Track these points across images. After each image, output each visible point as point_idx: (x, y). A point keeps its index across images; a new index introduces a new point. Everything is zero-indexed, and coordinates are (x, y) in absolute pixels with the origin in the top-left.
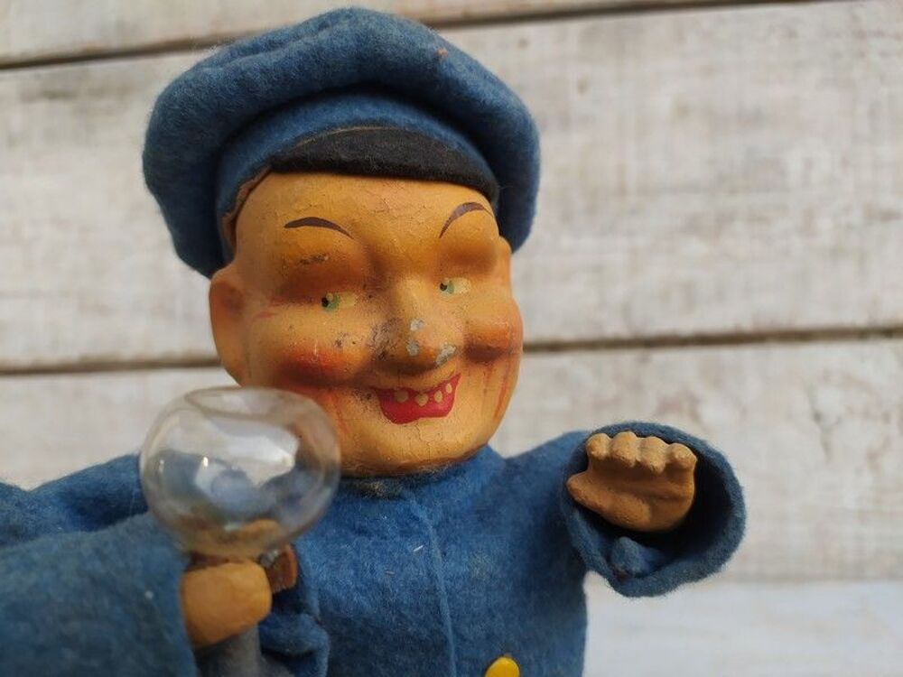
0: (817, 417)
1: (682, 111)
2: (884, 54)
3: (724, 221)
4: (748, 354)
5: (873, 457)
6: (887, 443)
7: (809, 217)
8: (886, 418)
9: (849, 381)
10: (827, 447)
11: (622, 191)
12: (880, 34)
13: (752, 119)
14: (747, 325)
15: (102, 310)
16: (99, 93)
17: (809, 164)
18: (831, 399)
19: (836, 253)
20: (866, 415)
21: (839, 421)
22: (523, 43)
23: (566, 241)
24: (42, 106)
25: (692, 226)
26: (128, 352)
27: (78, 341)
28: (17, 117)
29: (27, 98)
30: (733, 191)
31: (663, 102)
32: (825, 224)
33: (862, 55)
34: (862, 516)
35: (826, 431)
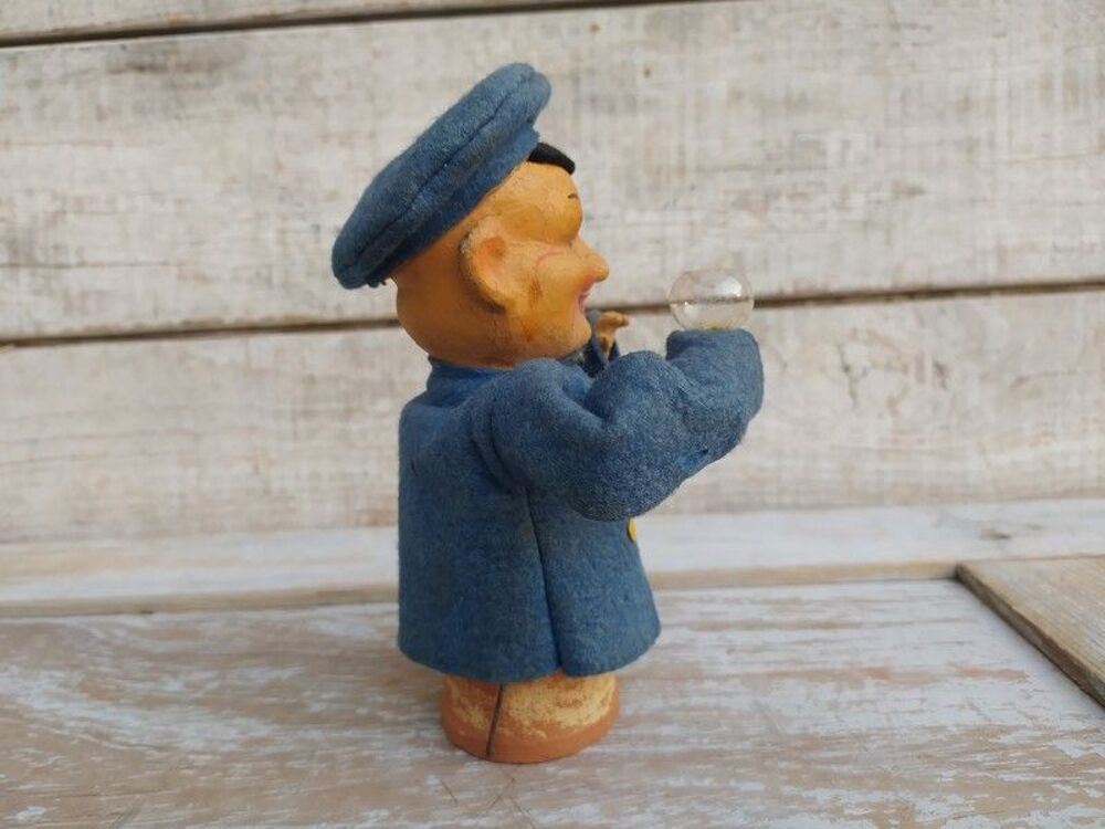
0: (847, 369)
1: (736, 96)
2: (915, 44)
3: (770, 196)
4: (788, 315)
5: (892, 403)
6: (905, 391)
7: (844, 193)
8: (905, 370)
9: (874, 338)
10: (853, 394)
11: (682, 170)
12: (913, 26)
13: (797, 104)
14: (789, 290)
15: (202, 279)
16: (188, 68)
17: (846, 145)
18: (857, 354)
19: (867, 225)
20: (888, 367)
21: (865, 373)
22: (595, 28)
23: (632, 216)
24: (130, 78)
25: (742, 202)
26: (230, 319)
27: (180, 306)
28: (105, 91)
29: (116, 71)
30: (779, 171)
31: (719, 88)
32: (857, 200)
33: (896, 45)
34: (882, 454)
35: (853, 381)
